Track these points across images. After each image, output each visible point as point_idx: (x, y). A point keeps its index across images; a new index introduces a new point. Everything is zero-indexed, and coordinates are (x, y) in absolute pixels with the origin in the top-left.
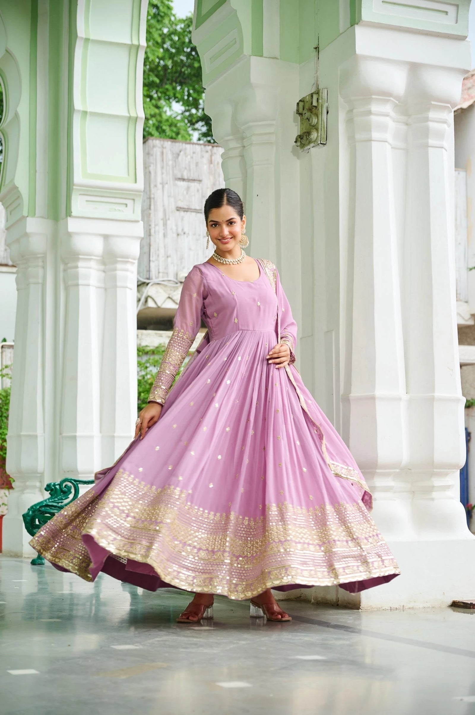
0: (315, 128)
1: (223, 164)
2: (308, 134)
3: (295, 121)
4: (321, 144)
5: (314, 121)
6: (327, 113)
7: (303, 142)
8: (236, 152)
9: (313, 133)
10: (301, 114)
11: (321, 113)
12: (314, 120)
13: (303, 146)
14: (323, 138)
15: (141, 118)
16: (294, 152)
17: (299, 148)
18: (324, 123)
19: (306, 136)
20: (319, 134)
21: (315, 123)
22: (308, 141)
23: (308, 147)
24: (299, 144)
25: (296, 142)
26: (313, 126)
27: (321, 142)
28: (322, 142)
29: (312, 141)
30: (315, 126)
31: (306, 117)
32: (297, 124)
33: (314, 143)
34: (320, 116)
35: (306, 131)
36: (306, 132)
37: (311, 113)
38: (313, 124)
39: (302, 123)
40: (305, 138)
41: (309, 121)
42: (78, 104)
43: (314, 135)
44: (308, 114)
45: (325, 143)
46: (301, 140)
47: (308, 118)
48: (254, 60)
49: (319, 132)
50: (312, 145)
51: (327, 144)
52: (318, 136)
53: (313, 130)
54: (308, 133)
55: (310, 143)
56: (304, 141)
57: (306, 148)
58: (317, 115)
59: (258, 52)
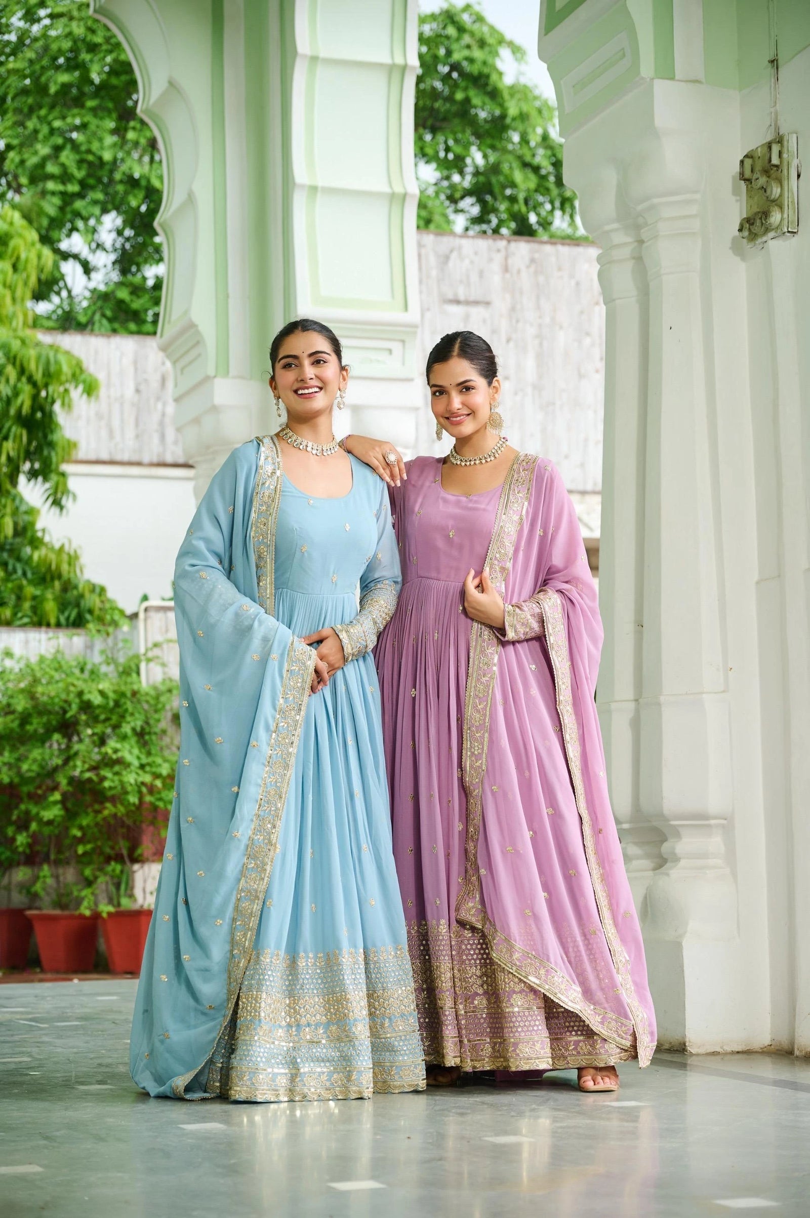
0: (778, 203)
1: (600, 274)
2: (764, 216)
3: (736, 192)
4: (789, 232)
5: (776, 191)
6: (799, 176)
7: (755, 229)
8: (626, 252)
9: (773, 213)
10: (748, 181)
11: (786, 178)
12: (774, 189)
13: (753, 237)
14: (793, 222)
15: (413, 196)
16: (736, 249)
17: (745, 240)
18: (793, 194)
19: (761, 219)
20: (785, 216)
21: (778, 195)
22: (763, 227)
23: (764, 239)
24: (746, 233)
25: (740, 230)
26: (773, 201)
27: (789, 230)
28: (791, 228)
29: (772, 228)
30: (777, 200)
31: (759, 186)
32: (738, 198)
33: (776, 232)
34: (786, 182)
35: (758, 210)
36: (759, 212)
37: (769, 177)
38: (773, 197)
39: (750, 196)
40: (758, 222)
41: (765, 191)
42: (300, 173)
43: (775, 217)
44: (763, 180)
45: (796, 231)
46: (751, 227)
47: (763, 187)
48: (661, 87)
49: (784, 211)
50: (771, 234)
51: (799, 233)
52: (782, 219)
53: (774, 209)
54: (766, 214)
55: (767, 230)
56: (757, 228)
57: (760, 240)
58: (780, 182)
59: (667, 71)
